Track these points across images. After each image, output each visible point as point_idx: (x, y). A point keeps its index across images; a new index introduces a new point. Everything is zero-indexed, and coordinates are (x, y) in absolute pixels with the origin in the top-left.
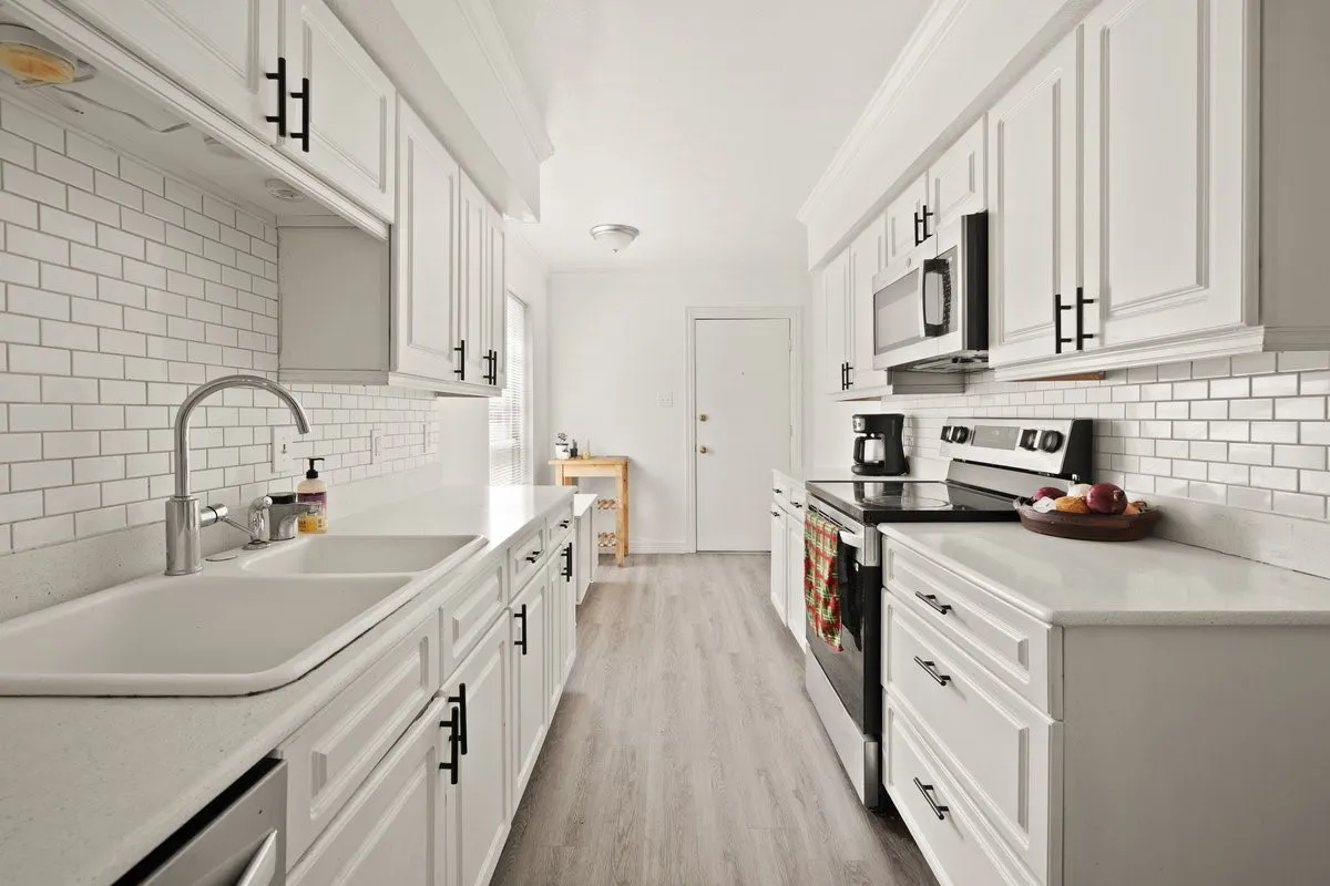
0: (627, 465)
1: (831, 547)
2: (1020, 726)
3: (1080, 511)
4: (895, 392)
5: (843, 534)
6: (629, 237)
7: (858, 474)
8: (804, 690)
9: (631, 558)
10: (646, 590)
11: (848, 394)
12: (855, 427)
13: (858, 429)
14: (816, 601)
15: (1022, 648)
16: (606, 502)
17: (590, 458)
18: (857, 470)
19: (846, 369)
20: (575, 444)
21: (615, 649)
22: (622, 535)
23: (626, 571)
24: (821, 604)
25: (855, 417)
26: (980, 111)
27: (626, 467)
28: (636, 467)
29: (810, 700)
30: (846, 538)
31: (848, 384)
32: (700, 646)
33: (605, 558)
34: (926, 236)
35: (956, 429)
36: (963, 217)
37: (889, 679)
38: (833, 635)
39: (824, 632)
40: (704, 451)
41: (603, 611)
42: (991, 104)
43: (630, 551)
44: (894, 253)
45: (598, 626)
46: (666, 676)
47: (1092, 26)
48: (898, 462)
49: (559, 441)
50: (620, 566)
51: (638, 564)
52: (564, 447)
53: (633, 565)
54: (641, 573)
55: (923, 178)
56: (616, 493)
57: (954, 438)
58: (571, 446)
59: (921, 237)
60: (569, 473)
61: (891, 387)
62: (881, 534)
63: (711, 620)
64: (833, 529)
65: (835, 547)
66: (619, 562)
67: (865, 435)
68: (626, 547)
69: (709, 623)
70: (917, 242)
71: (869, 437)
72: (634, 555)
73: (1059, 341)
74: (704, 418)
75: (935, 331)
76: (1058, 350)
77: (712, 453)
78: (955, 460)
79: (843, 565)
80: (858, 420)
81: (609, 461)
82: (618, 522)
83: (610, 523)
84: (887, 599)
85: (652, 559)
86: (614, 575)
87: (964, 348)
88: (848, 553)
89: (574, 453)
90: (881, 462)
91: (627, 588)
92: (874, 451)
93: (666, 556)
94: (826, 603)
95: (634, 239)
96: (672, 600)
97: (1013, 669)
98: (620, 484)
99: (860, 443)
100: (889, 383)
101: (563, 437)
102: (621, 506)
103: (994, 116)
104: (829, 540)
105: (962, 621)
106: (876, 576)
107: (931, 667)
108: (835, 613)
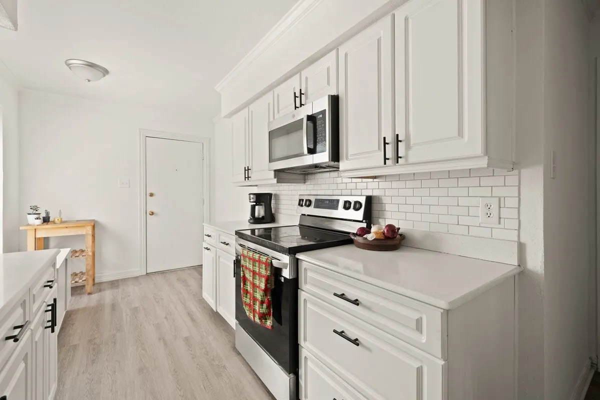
0: (94, 225)
1: (266, 269)
2: (416, 365)
3: (383, 238)
4: (278, 182)
5: (274, 261)
6: (101, 74)
7: (251, 223)
8: (234, 348)
9: (98, 287)
10: (114, 307)
11: (248, 183)
12: (250, 199)
13: (252, 200)
14: (254, 302)
15: (419, 322)
16: (76, 252)
17: (62, 222)
18: (251, 221)
19: (247, 170)
20: (47, 213)
21: (93, 362)
22: (91, 273)
23: (95, 297)
24: (258, 303)
25: (250, 194)
26: (335, 46)
27: (94, 227)
28: (103, 227)
29: (239, 354)
30: (275, 263)
31: (248, 177)
32: (162, 338)
33: (77, 290)
34: (301, 105)
35: (306, 200)
36: (329, 95)
37: (305, 340)
38: (266, 319)
39: (260, 319)
40: (152, 214)
41: (79, 332)
42: (340, 44)
43: (97, 281)
44: (278, 112)
45: (75, 347)
46: (141, 370)
47: (400, 14)
48: (270, 217)
49: (31, 211)
50: (89, 294)
51: (104, 290)
52: (36, 216)
53: (100, 291)
54: (108, 295)
55: (298, 76)
56: (87, 245)
57: (305, 205)
58: (43, 215)
59: (298, 104)
60: (41, 234)
61: (276, 179)
62: (298, 259)
63: (166, 318)
64: (267, 259)
65: (269, 269)
66: (89, 291)
67: (255, 204)
68: (94, 280)
69: (165, 320)
70: (296, 107)
71: (256, 205)
72: (100, 283)
73: (385, 159)
74: (151, 195)
75: (312, 151)
76: (385, 163)
77: (156, 214)
78: (302, 215)
79: (273, 278)
80: (252, 196)
81: (80, 224)
82: (87, 265)
83: (81, 265)
84: (303, 296)
85: (114, 284)
86: (84, 301)
87: (329, 161)
88: (277, 272)
89: (46, 220)
90: (263, 217)
91: (98, 309)
92: (260, 211)
93: (125, 280)
94: (262, 303)
95: (104, 76)
96: (135, 310)
97: (413, 335)
98: (90, 238)
99: (253, 208)
100: (275, 178)
101: (35, 208)
102: (90, 254)
103: (342, 50)
104: (264, 265)
105: (368, 308)
106: (294, 283)
107: (343, 334)
108: (268, 307)
